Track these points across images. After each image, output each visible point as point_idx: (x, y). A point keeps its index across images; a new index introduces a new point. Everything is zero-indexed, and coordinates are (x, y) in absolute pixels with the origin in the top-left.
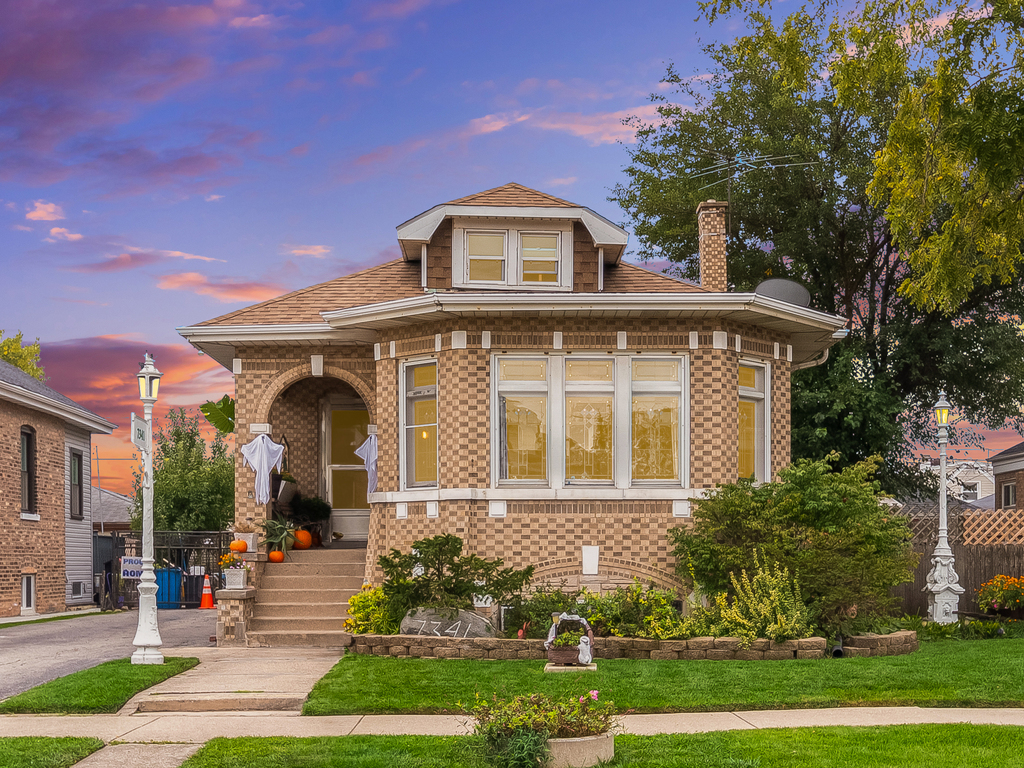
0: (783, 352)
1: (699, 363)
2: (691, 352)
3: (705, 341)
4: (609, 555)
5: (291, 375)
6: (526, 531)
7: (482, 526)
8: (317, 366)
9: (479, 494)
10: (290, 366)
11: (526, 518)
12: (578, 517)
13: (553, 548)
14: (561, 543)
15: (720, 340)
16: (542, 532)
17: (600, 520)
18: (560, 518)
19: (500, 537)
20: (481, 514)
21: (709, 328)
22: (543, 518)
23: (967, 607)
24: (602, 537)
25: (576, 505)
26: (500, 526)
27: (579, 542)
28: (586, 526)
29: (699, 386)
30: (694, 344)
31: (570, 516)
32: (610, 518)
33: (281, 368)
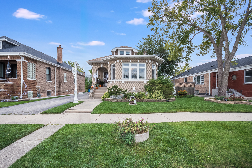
0: (157, 64)
1: (148, 64)
2: (147, 63)
3: (148, 61)
4: (136, 88)
5: (99, 67)
6: (126, 85)
7: (121, 84)
8: (102, 66)
9: (120, 80)
10: (99, 66)
11: (126, 83)
12: (133, 83)
13: (130, 87)
14: (130, 86)
15: (150, 61)
16: (128, 85)
17: (135, 84)
18: (130, 83)
19: (123, 86)
20: (121, 83)
21: (149, 60)
22: (128, 83)
23: (177, 94)
24: (136, 86)
25: (132, 82)
26: (123, 84)
27: (133, 86)
28: (134, 84)
29: (148, 67)
30: (147, 62)
31: (132, 83)
32: (137, 83)
33: (98, 66)
